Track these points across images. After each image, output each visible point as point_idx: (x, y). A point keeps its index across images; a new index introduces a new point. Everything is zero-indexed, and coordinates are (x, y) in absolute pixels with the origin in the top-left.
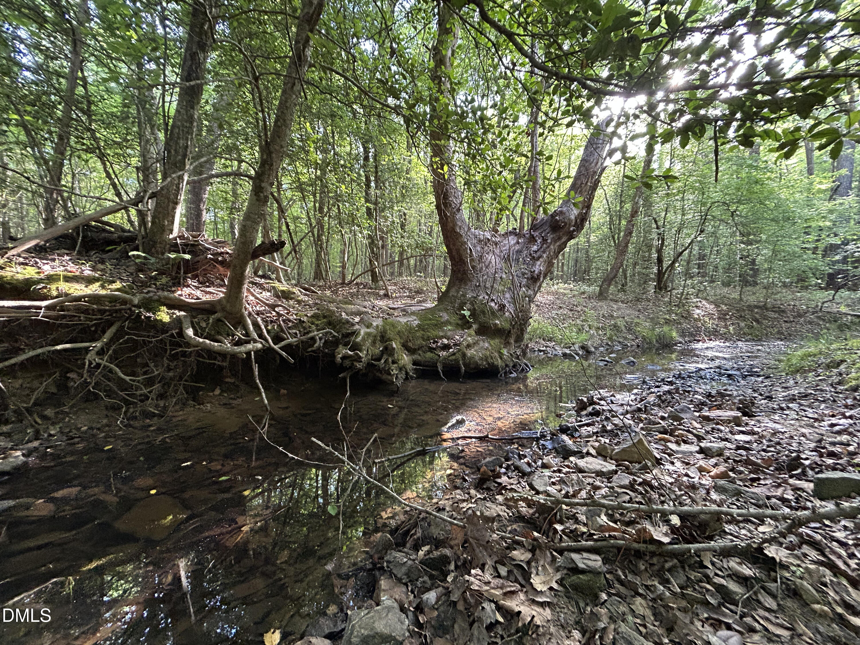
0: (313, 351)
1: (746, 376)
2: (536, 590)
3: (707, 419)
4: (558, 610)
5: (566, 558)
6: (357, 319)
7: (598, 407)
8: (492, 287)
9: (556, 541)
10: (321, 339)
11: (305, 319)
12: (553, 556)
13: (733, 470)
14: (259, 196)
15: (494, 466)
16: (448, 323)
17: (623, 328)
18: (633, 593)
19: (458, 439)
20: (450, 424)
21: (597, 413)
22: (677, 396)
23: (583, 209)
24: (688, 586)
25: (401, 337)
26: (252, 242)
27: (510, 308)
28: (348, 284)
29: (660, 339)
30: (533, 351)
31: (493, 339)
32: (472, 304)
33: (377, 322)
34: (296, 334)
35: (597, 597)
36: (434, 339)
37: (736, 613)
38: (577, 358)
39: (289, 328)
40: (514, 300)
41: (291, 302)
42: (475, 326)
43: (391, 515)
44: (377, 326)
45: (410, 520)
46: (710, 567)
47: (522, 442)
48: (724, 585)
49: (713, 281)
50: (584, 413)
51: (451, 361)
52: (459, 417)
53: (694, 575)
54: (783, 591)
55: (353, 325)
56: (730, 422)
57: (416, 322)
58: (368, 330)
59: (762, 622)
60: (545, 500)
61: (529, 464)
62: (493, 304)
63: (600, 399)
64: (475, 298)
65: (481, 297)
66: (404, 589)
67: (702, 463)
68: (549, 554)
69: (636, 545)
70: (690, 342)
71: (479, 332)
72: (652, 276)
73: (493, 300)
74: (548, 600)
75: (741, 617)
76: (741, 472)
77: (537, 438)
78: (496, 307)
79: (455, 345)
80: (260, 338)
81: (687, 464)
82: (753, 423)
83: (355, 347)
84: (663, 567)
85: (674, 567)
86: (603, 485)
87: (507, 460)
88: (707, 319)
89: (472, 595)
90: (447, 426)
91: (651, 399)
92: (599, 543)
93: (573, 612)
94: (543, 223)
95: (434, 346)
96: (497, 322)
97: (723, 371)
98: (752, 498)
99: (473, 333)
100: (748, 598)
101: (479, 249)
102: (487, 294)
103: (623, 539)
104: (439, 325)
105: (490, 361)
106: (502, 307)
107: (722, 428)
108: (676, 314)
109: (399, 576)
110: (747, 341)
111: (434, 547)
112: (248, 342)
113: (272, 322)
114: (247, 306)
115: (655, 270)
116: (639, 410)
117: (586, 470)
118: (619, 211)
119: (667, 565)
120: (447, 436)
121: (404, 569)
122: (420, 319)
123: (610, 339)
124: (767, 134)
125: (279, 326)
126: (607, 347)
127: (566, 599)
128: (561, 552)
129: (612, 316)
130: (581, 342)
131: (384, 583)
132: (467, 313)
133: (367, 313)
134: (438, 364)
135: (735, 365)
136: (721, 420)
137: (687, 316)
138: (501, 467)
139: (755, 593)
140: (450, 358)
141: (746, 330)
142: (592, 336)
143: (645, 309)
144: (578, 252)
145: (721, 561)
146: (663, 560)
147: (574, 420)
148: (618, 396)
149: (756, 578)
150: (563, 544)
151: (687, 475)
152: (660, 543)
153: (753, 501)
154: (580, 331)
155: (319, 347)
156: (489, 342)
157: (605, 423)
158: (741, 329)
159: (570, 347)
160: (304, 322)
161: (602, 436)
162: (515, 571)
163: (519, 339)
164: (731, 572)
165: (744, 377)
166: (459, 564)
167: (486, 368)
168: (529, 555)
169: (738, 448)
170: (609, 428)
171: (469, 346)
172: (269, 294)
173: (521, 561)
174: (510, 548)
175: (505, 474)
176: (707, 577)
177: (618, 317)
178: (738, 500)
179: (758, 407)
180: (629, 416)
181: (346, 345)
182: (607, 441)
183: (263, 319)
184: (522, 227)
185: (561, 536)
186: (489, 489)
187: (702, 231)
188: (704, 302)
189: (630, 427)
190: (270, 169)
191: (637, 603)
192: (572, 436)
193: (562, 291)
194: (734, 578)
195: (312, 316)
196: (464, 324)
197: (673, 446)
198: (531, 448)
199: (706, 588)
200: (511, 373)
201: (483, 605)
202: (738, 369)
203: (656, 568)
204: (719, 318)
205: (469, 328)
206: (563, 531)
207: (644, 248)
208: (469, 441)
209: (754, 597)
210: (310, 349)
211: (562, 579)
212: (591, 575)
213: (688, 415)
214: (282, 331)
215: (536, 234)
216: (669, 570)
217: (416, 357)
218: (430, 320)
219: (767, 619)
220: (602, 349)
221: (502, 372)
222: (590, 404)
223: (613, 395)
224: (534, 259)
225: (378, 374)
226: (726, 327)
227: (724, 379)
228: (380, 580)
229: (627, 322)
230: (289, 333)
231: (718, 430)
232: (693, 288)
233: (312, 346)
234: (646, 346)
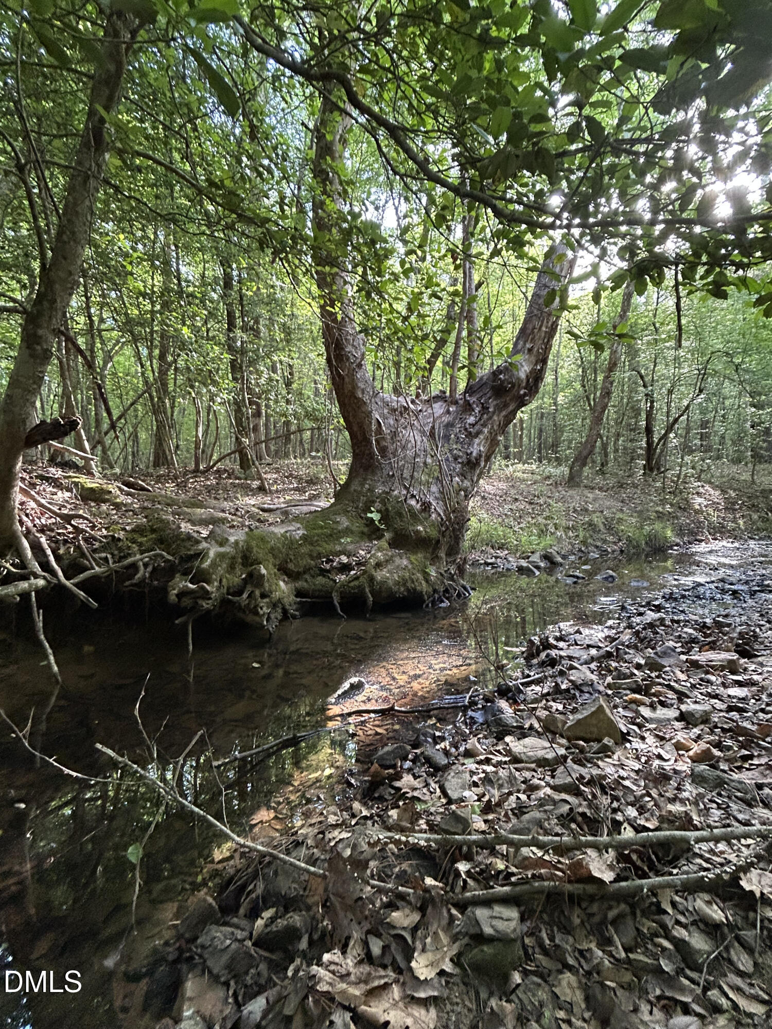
0: (132, 585)
1: (755, 592)
2: (417, 978)
3: (695, 665)
4: (449, 1007)
5: (469, 918)
6: (205, 533)
7: (553, 653)
8: (412, 477)
9: (458, 890)
10: (146, 565)
11: (121, 535)
12: (451, 915)
13: (718, 745)
14: (34, 350)
15: (395, 758)
16: (347, 532)
17: (602, 527)
18: (560, 966)
19: (350, 714)
20: (340, 692)
21: (553, 662)
22: (661, 630)
23: (536, 364)
24: (637, 946)
25: (275, 557)
26: (24, 422)
27: (437, 507)
28: (203, 472)
29: (651, 540)
30: (475, 564)
31: (415, 553)
32: (383, 502)
33: (236, 536)
34: (106, 559)
35: (506, 978)
36: (327, 556)
37: (698, 985)
38: (537, 573)
39: (95, 551)
40: (443, 496)
41: (104, 507)
42: (387, 535)
43: (228, 854)
44: (237, 542)
45: (249, 866)
46: (670, 911)
47: (444, 715)
48: (684, 941)
49: (719, 457)
50: (535, 661)
51: (353, 588)
52: (354, 680)
53: (648, 925)
54: (764, 941)
55: (198, 542)
56: (723, 668)
57: (300, 532)
58: (222, 550)
59: (731, 995)
60: (428, 840)
61: (446, 753)
62: (413, 502)
63: (558, 639)
64: (387, 493)
65: (396, 492)
66: (221, 993)
67: (681, 736)
68: (445, 914)
69: (568, 887)
70: (690, 543)
71: (393, 544)
72: (640, 452)
73: (413, 496)
74: (436, 994)
75: (706, 989)
76: (729, 748)
77: (465, 706)
78: (418, 506)
79: (359, 564)
80: (43, 570)
81: (662, 738)
82: (753, 667)
83: (201, 577)
84: (606, 917)
85: (621, 916)
86: (543, 784)
87: (415, 746)
88: (711, 511)
89: (316, 1002)
90: (336, 695)
91: (626, 637)
92: (518, 889)
93: (470, 1010)
94: (482, 385)
95: (328, 567)
96: (420, 528)
97: (727, 586)
98: (739, 791)
99: (386, 545)
100: (716, 957)
101: (392, 422)
102: (405, 487)
103: (552, 877)
104: (334, 536)
105: (409, 584)
106: (426, 507)
107: (713, 678)
108: (672, 505)
109: (215, 971)
110: (760, 539)
111: (282, 909)
112: (25, 578)
113: (65, 542)
114: (25, 518)
115: (644, 444)
116: (609, 655)
117: (524, 758)
118: (595, 362)
119: (611, 914)
120: (335, 710)
121: (225, 958)
122: (306, 528)
123: (584, 542)
124: (743, 282)
125: (78, 548)
126: (580, 554)
127: (462, 987)
128: (462, 907)
129: (586, 510)
130: (545, 549)
131: (190, 987)
132: (375, 516)
133: (223, 521)
134: (334, 595)
135: (743, 577)
136: (712, 667)
137: (685, 507)
138: (405, 759)
139: (727, 949)
140: (352, 584)
141: (760, 524)
142: (559, 540)
143: (631, 499)
144: (542, 418)
145: (686, 899)
146: (606, 905)
147: (519, 675)
148: (586, 632)
149: (729, 924)
150: (468, 894)
151: (659, 757)
152: (600, 881)
153: (739, 794)
154: (542, 533)
155: (143, 579)
156: (408, 558)
157: (559, 680)
158: (754, 523)
159: (528, 557)
160: (119, 539)
161: (554, 701)
162: (393, 946)
163: (453, 550)
164: (697, 918)
165: (753, 594)
166: (316, 937)
167: (404, 597)
168: (416, 917)
169: (730, 709)
170: (564, 687)
171: (378, 565)
172: (68, 494)
173: (404, 928)
174: (391, 906)
175: (410, 770)
176: (664, 926)
177: (594, 512)
178: (719, 795)
179: (762, 643)
180: (593, 666)
181: (185, 573)
182: (560, 707)
183: (50, 539)
184: (453, 389)
185: (465, 881)
186: (381, 799)
187: (701, 391)
188: (707, 487)
189: (592, 685)
190: (51, 308)
191: (564, 983)
192: (514, 702)
193: (520, 474)
194: (701, 925)
195: (133, 531)
196: (372, 532)
197: (645, 712)
198: (454, 723)
199: (660, 945)
200: (442, 601)
201: (333, 1018)
202: (747, 583)
203: (597, 919)
204: (726, 509)
205: (379, 538)
206: (468, 873)
207: (629, 413)
208: (366, 716)
209: (725, 955)
210: (127, 583)
211: (459, 955)
212: (500, 945)
213: (672, 661)
214: (83, 555)
215: (472, 400)
216: (614, 922)
217: (300, 584)
218: (322, 527)
219: (738, 990)
220: (572, 558)
221: (428, 602)
222: (545, 648)
223: (578, 632)
224: (471, 436)
225: (241, 615)
226: (734, 521)
227: (728, 598)
228: (187, 980)
229: (606, 519)
230: (95, 560)
231: (708, 681)
232: (693, 468)
233: (132, 577)
234: (632, 551)
